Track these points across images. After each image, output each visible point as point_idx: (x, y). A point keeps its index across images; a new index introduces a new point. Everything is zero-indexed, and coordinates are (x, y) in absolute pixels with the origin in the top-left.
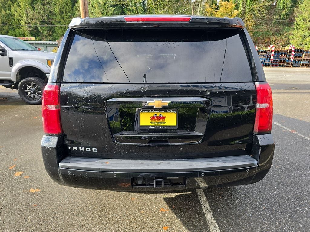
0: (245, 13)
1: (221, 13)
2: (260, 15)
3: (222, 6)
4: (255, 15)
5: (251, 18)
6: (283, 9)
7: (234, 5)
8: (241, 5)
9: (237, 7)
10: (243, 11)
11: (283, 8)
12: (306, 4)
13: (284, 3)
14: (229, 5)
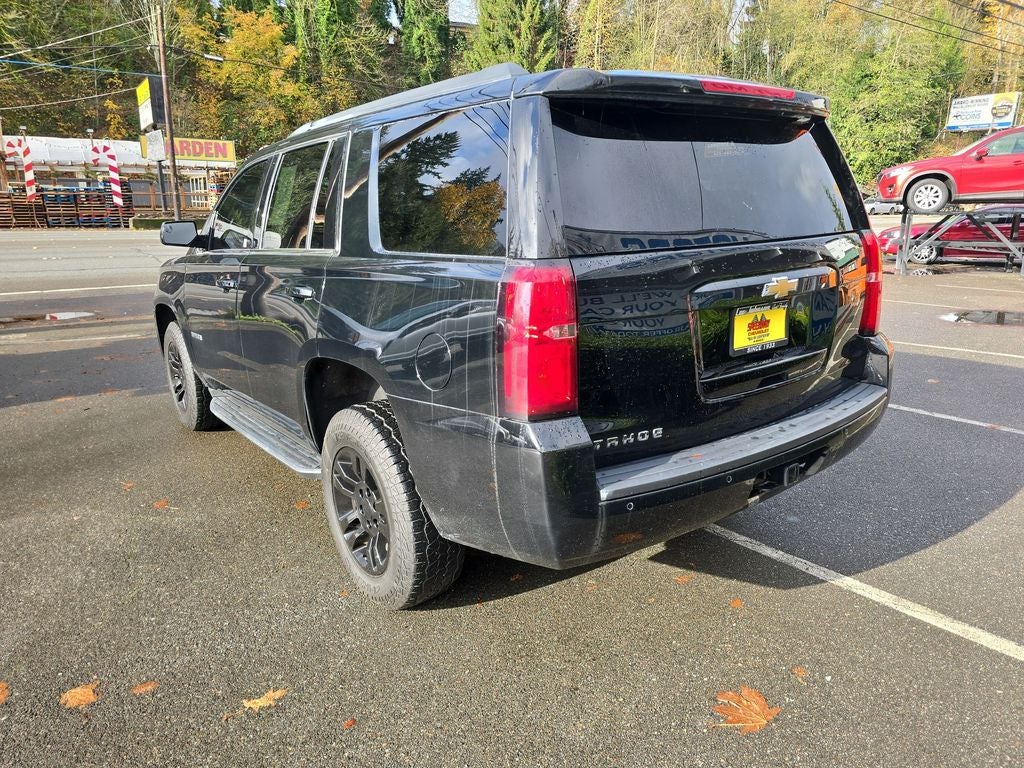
0: (318, 58)
1: (241, 50)
2: (367, 72)
3: (239, 25)
4: (349, 67)
5: (340, 76)
6: (423, 59)
7: (278, 30)
8: (300, 32)
9: (290, 38)
10: (311, 50)
11: (422, 55)
12: (482, 54)
13: (423, 43)
14: (260, 27)
